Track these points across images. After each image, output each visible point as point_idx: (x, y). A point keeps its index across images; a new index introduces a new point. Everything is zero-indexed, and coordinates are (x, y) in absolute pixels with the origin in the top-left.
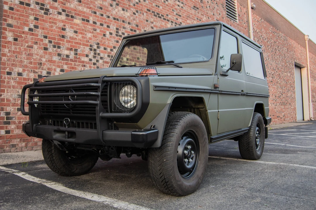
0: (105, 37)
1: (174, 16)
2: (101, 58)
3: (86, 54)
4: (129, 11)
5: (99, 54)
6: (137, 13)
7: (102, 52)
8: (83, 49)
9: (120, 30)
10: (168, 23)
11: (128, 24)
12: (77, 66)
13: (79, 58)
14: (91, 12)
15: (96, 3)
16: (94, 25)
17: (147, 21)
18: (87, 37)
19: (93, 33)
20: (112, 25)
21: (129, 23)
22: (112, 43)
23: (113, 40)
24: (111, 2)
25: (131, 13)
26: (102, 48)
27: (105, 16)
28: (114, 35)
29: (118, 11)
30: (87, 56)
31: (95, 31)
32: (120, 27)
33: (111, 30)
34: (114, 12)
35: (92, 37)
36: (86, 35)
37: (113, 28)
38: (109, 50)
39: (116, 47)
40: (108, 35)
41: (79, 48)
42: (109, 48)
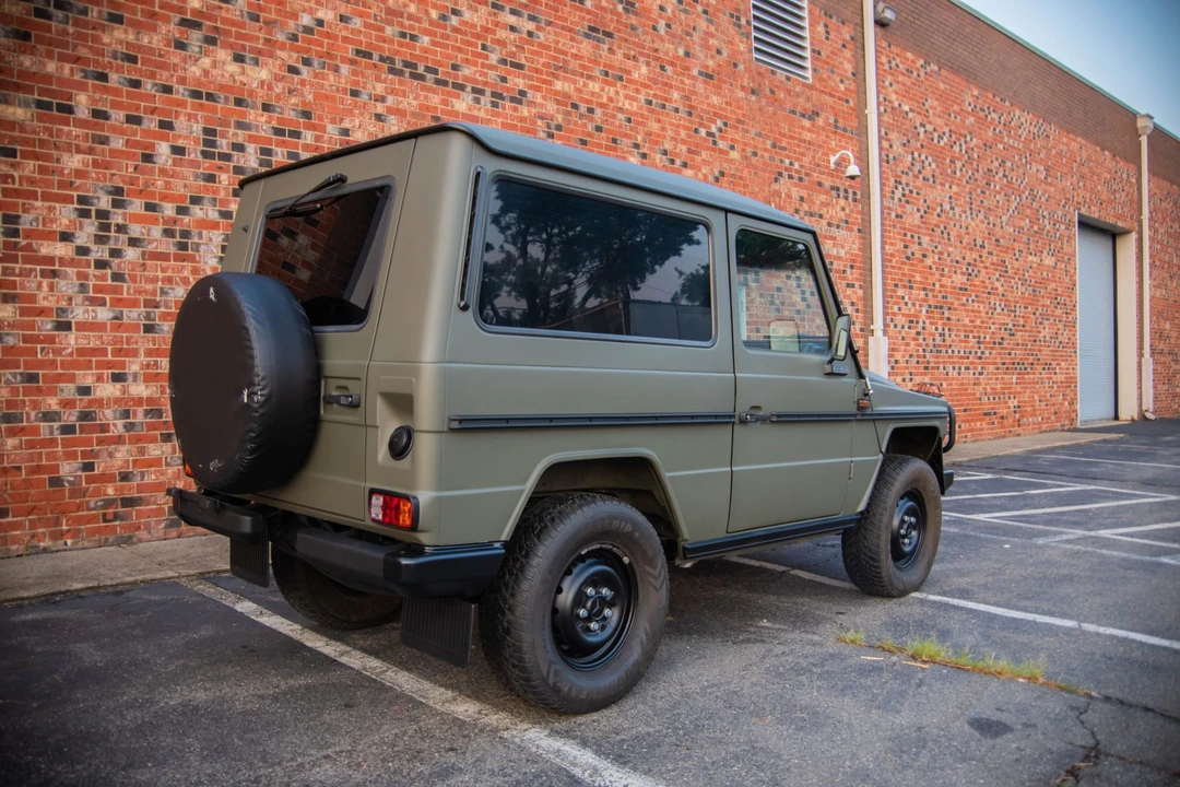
0: (150, 165)
1: (491, 67)
2: (134, 242)
3: (59, 229)
4: (270, 61)
5: (121, 228)
6: (304, 70)
7: (136, 218)
8: (45, 212)
9: (223, 136)
10: (458, 97)
11: (260, 112)
12: (20, 275)
13: (29, 247)
14: (82, 74)
15: (106, 39)
16: (97, 124)
17: (355, 94)
18: (63, 169)
19: (91, 151)
20: (182, 118)
21: (266, 108)
22: (185, 186)
23: (188, 172)
24: (181, 33)
25: (276, 71)
26: (136, 206)
27: (148, 86)
28: (193, 156)
29: (214, 64)
30: (66, 237)
31: (102, 143)
32: (221, 125)
33: (180, 136)
34: (193, 68)
35: (90, 168)
36: (58, 160)
37: (189, 128)
38: (169, 210)
39: (202, 198)
40: (164, 158)
41: (26, 211)
42: (170, 205)
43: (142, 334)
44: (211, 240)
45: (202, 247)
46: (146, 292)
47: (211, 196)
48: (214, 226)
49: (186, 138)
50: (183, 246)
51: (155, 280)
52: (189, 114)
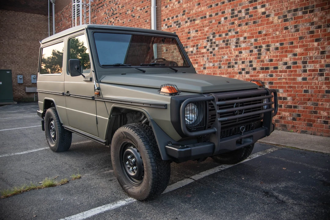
0: (220, 24)
2: (217, 46)
5: (215, 43)
7: (217, 39)
8: (202, 42)
9: (236, 10)
12: (198, 58)
13: (200, 51)
14: (208, 8)
16: (210, 18)
18: (205, 32)
19: (209, 25)
20: (226, 9)
22: (227, 28)
23: (228, 23)
26: (217, 36)
27: (220, 4)
28: (229, 18)
30: (205, 47)
31: (211, 23)
32: (235, 7)
35: (209, 30)
36: (204, 30)
37: (228, 11)
38: (224, 35)
39: (231, 30)
40: (223, 21)
41: (199, 43)
42: (224, 34)
43: (218, 69)
44: (233, 41)
45: (231, 43)
46: (219, 58)
47: (233, 28)
48: (234, 37)
49: (227, 14)
50: (227, 44)
51: (221, 55)
52: (228, 7)
